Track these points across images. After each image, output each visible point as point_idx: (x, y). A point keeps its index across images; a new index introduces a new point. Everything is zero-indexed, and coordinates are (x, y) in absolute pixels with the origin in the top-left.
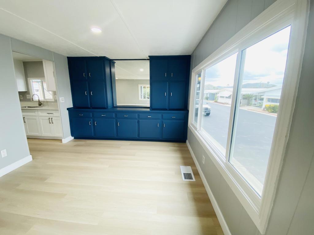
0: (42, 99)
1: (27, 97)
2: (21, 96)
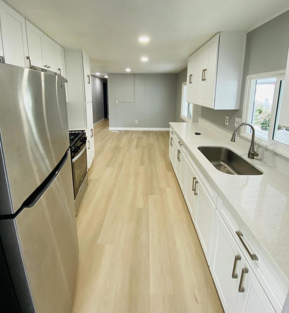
1: (236, 122)
2: (227, 117)
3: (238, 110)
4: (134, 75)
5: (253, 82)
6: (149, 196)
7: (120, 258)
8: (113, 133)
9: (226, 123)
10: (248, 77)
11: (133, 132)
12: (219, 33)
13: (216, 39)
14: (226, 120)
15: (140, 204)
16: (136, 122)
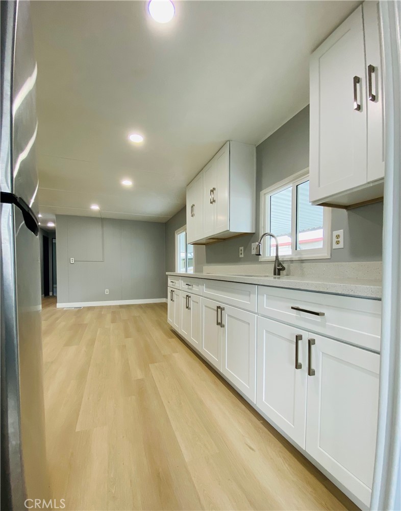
0: (286, 252)
1: (252, 248)
2: (242, 248)
3: (254, 233)
4: (101, 221)
5: (268, 197)
6: (150, 365)
7: (123, 437)
8: (64, 312)
9: (241, 256)
10: (262, 193)
11: (102, 307)
12: (229, 141)
13: (226, 149)
14: (240, 252)
15: (138, 374)
16: (107, 291)
